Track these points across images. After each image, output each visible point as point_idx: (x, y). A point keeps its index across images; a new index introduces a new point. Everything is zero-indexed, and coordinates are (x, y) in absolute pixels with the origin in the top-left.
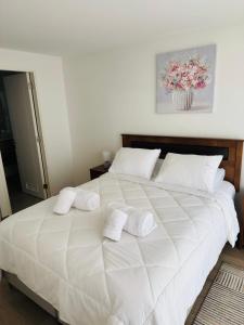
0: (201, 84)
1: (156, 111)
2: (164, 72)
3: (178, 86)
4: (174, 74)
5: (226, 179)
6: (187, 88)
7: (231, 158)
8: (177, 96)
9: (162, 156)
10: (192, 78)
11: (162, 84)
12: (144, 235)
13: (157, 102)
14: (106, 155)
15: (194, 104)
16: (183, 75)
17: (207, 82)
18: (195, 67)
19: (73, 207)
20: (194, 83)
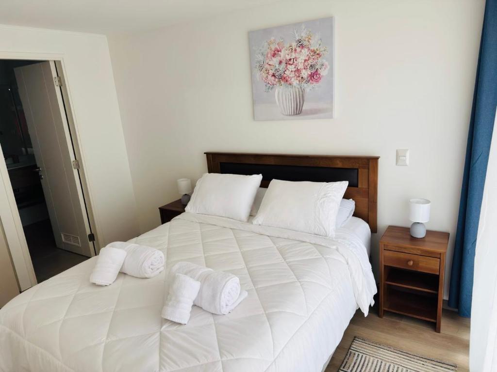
0: (314, 76)
1: (254, 117)
2: (261, 58)
3: (282, 79)
4: (275, 61)
5: (356, 214)
6: (295, 82)
7: (362, 184)
8: (282, 94)
9: (265, 184)
10: (301, 66)
11: (259, 75)
12: (225, 311)
13: (254, 102)
14: (183, 185)
15: (306, 107)
16: (288, 62)
17: (323, 73)
18: (305, 52)
19: (122, 273)
20: (305, 74)
